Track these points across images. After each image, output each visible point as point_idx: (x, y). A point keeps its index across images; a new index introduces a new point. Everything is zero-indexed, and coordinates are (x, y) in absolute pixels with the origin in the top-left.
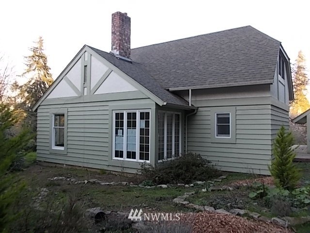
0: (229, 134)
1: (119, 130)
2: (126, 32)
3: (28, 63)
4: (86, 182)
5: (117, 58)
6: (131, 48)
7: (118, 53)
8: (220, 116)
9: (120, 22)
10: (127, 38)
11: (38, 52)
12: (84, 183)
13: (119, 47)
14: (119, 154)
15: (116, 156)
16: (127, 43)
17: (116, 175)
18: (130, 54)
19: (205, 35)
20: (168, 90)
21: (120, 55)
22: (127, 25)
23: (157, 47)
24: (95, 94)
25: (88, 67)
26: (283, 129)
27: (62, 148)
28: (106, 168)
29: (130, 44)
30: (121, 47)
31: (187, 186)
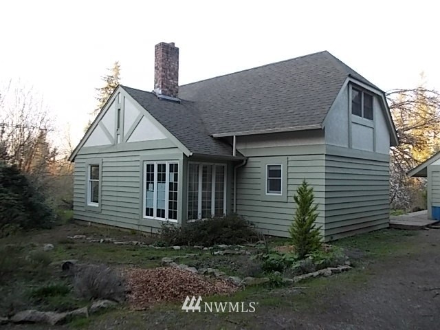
0: (280, 190)
1: (150, 184)
2: (172, 66)
3: (101, 97)
4: (102, 240)
5: (159, 98)
6: (179, 85)
7: (160, 92)
8: (271, 169)
9: (163, 55)
10: (173, 74)
11: (114, 81)
12: (99, 242)
13: (162, 84)
14: (149, 212)
15: (147, 214)
16: (172, 79)
17: (145, 236)
18: (177, 92)
19: (273, 64)
20: (212, 136)
21: (163, 94)
22: (174, 57)
23: (219, 80)
24: (128, 141)
25: (121, 111)
26: (305, 184)
27: (96, 205)
28: (136, 228)
29: (177, 81)
30: (165, 84)
31: (206, 248)
